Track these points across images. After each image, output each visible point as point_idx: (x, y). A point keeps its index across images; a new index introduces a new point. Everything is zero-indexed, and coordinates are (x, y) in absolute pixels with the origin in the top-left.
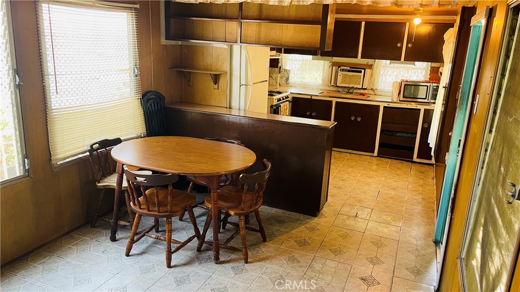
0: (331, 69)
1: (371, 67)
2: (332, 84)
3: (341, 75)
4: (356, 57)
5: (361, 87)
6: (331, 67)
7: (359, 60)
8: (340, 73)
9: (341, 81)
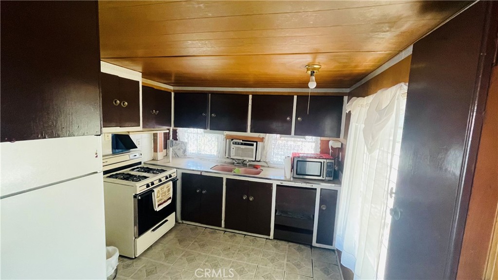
1: (262, 140)
2: (227, 156)
3: (235, 148)
4: (246, 131)
5: (254, 160)
6: (225, 140)
7: (249, 134)
8: (233, 146)
9: (234, 153)
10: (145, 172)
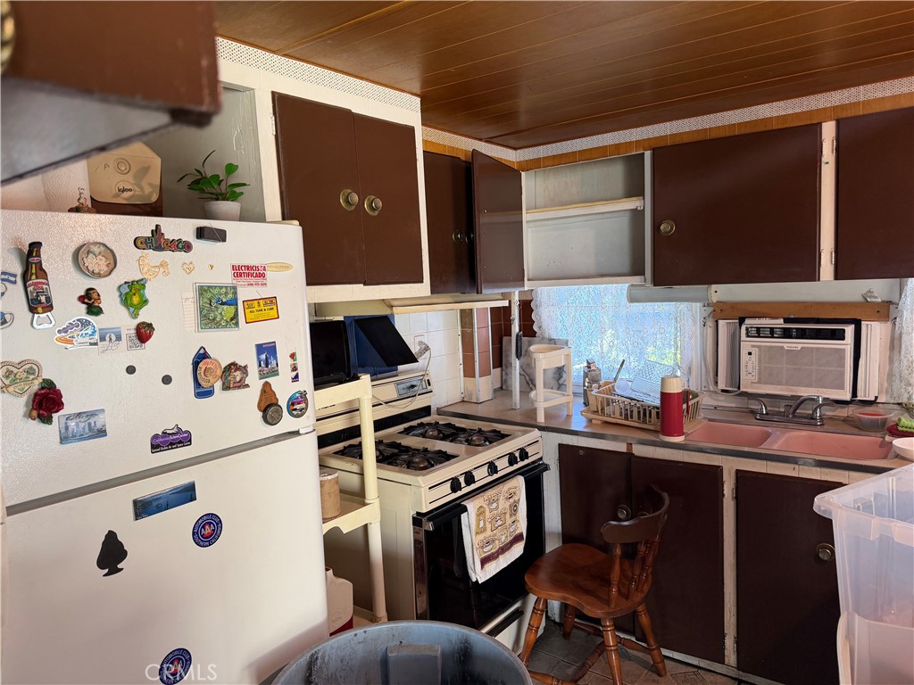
0: (710, 331)
1: (884, 311)
2: (722, 385)
3: (754, 351)
4: (812, 274)
5: (848, 397)
6: (710, 323)
7: (826, 287)
8: (747, 344)
9: (755, 373)
10: (444, 438)
